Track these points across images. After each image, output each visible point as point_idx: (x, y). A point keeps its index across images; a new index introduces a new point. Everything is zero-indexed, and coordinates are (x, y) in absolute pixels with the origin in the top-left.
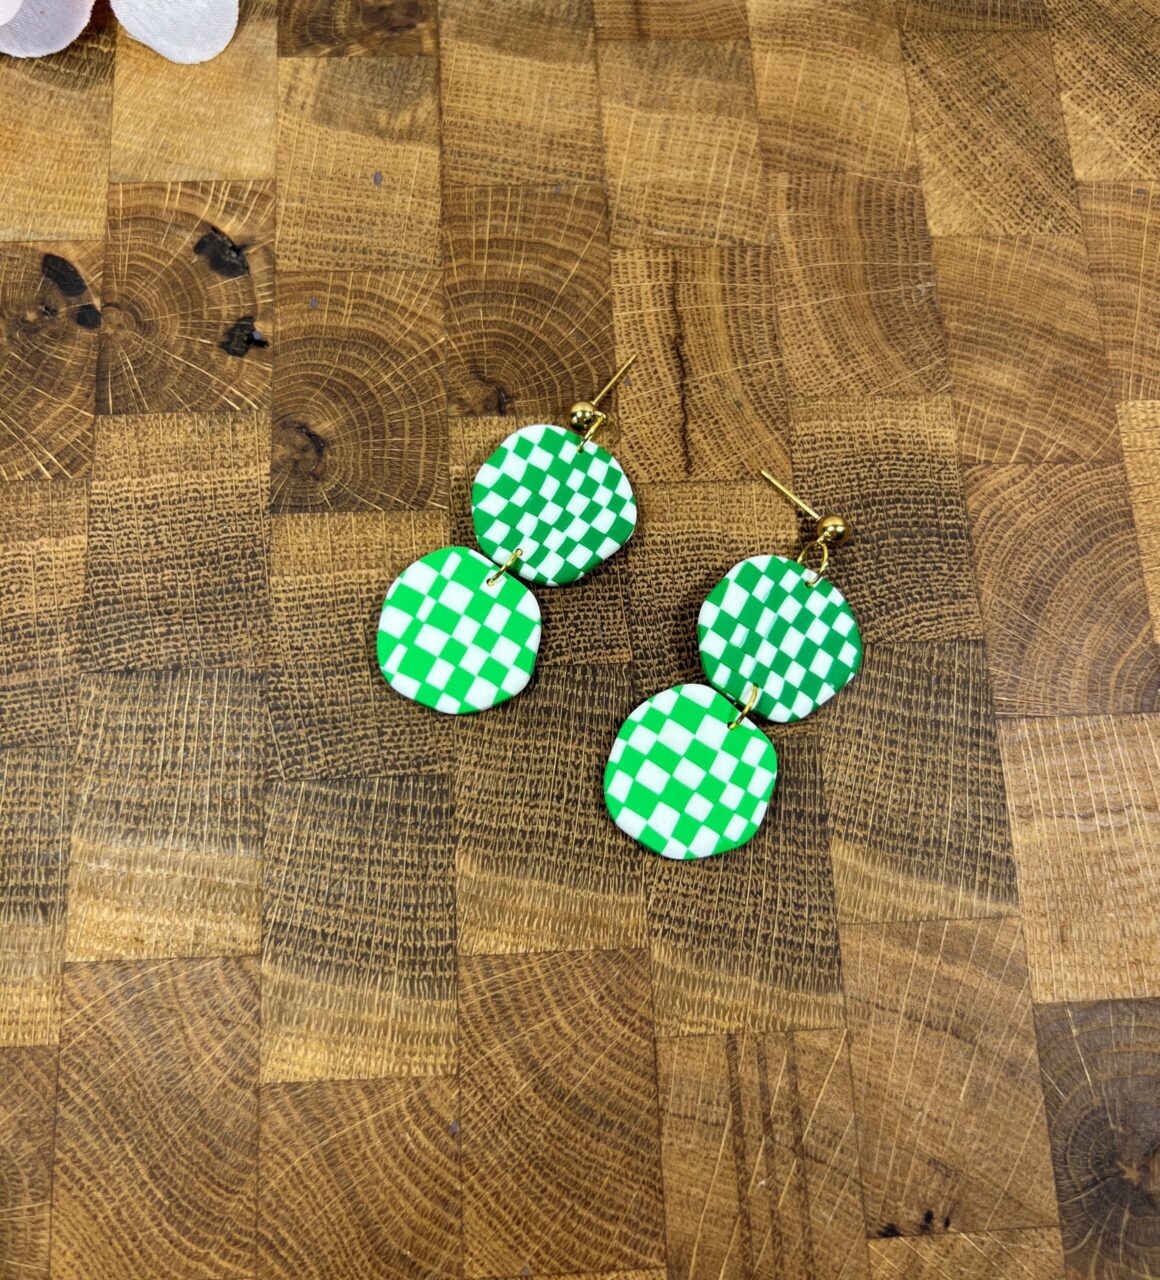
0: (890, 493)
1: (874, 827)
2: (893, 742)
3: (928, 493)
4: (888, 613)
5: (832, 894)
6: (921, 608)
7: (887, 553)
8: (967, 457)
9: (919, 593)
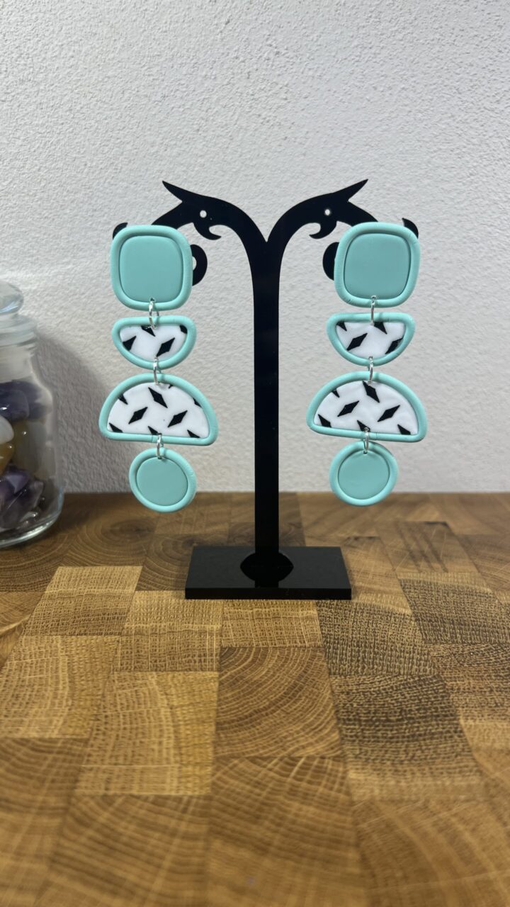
0: (397, 742)
1: (391, 617)
2: (384, 641)
3: (369, 741)
4: (392, 687)
5: (408, 600)
6: (370, 688)
7: (395, 712)
8: (339, 761)
9: (371, 694)
